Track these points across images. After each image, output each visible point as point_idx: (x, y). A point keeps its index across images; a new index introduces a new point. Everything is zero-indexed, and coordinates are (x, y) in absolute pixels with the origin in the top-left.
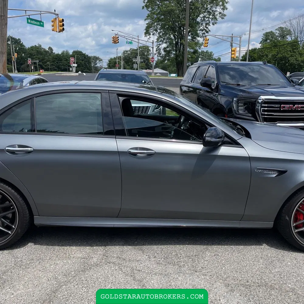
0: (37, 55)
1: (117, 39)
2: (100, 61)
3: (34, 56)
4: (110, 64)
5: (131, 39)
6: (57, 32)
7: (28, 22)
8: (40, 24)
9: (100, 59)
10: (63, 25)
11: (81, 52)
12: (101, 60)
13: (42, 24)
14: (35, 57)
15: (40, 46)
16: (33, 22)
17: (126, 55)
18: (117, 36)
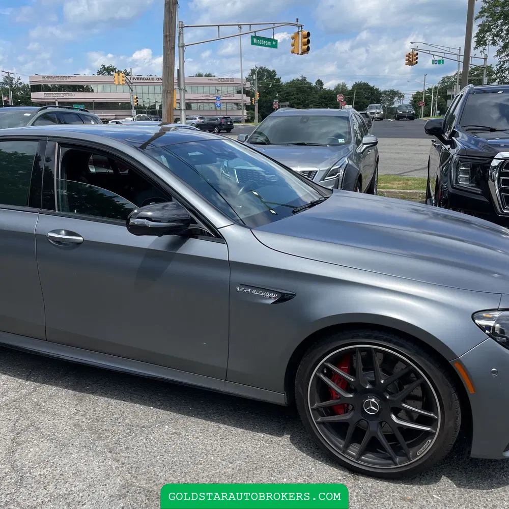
0: (297, 94)
1: (415, 58)
2: (399, 97)
3: (292, 95)
4: (415, 102)
5: (442, 55)
6: (298, 54)
7: (253, 43)
8: (272, 43)
9: (401, 94)
10: (308, 42)
11: (366, 85)
12: (401, 96)
13: (274, 43)
14: (293, 97)
15: (304, 79)
16: (261, 42)
17: (446, 84)
18: (416, 52)
